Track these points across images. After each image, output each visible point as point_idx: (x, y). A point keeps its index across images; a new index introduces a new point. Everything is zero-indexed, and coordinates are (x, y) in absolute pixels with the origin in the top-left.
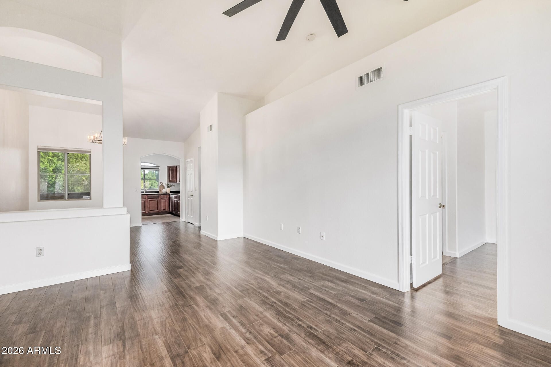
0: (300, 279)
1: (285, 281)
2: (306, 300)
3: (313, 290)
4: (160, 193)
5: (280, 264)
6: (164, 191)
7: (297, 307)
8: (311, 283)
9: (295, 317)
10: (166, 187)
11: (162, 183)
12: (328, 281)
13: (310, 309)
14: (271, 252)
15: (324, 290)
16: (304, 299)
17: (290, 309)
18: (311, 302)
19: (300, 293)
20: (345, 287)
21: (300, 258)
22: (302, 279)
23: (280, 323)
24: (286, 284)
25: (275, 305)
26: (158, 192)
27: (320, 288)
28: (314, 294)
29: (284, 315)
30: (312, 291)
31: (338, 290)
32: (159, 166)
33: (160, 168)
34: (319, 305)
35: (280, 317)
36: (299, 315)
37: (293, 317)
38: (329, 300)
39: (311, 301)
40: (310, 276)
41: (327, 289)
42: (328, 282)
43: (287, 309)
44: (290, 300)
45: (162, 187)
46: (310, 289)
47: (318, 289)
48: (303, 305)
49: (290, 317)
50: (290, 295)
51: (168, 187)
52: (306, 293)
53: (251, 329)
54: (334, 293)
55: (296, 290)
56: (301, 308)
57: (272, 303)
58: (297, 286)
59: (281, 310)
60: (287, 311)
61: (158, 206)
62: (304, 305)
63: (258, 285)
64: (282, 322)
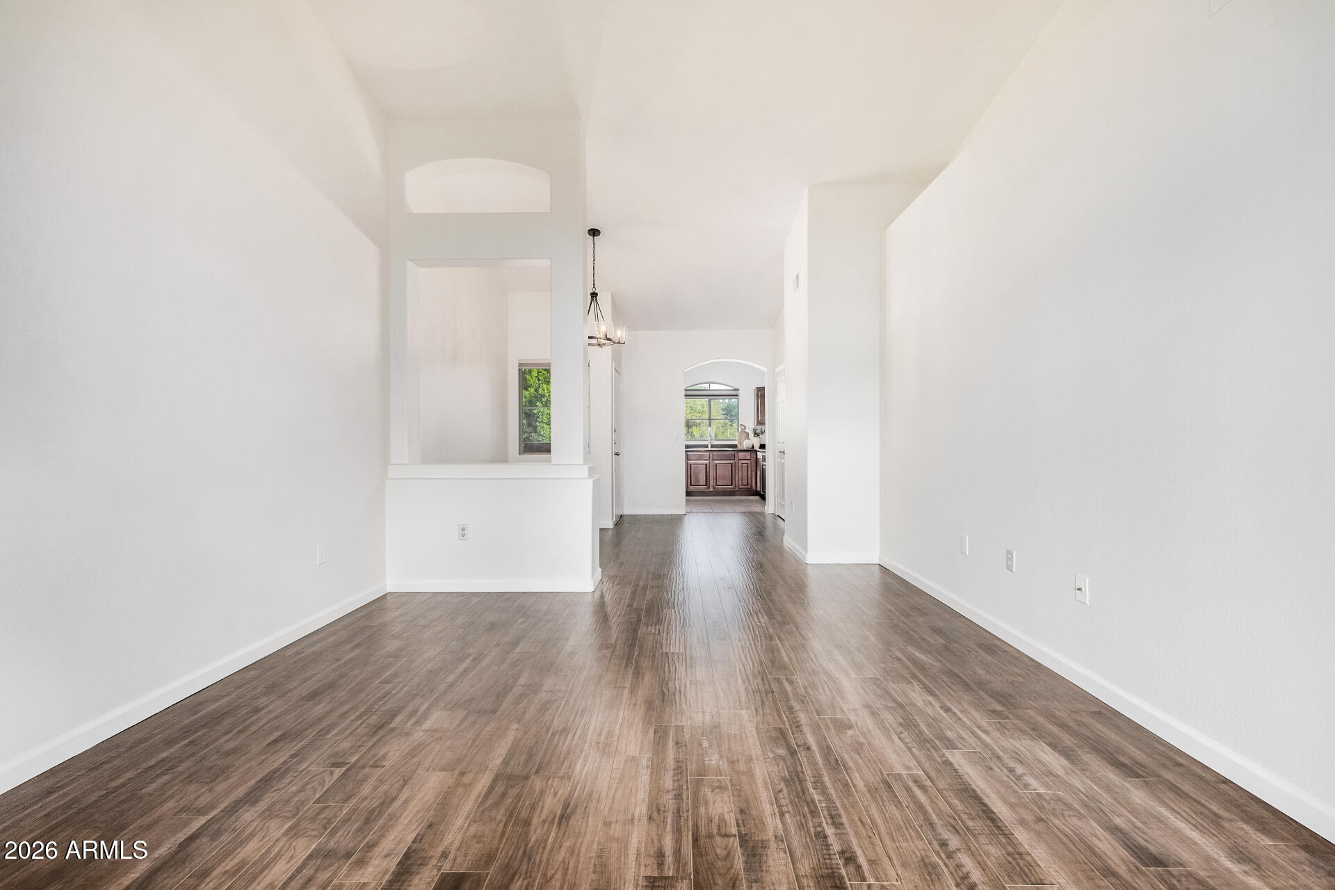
0: (948, 710)
1: (894, 701)
2: (911, 776)
3: (964, 754)
4: (739, 448)
5: (925, 651)
6: (746, 444)
7: (860, 784)
8: (974, 733)
9: (831, 807)
10: (751, 435)
11: (744, 426)
12: (1054, 746)
13: (898, 804)
14: (923, 614)
15: (1007, 768)
16: (908, 768)
17: (834, 781)
18: (922, 787)
19: (909, 749)
20: (1108, 789)
21: (1004, 651)
22: (955, 710)
23: (772, 804)
24: (888, 708)
25: (802, 755)
26: (735, 446)
27: (999, 758)
28: (957, 767)
29: (804, 791)
30: (955, 758)
31: (1069, 787)
32: (738, 390)
33: (740, 393)
34: (942, 804)
35: (785, 791)
36: (845, 809)
37: (824, 805)
38: (1000, 804)
39: (928, 783)
40: (994, 712)
41: (1020, 770)
42: (1047, 749)
43: (826, 779)
44: (857, 757)
45: (744, 435)
46: (956, 748)
47: (987, 759)
48: (886, 786)
49: (813, 802)
50: (870, 744)
51: (756, 434)
52: (930, 758)
53: (688, 789)
54: (1042, 790)
55: (903, 736)
56: (872, 790)
57: (798, 746)
58: (917, 726)
59: (808, 772)
60: (822, 783)
61: (733, 477)
62: (890, 787)
63: (805, 688)
64: (779, 806)
